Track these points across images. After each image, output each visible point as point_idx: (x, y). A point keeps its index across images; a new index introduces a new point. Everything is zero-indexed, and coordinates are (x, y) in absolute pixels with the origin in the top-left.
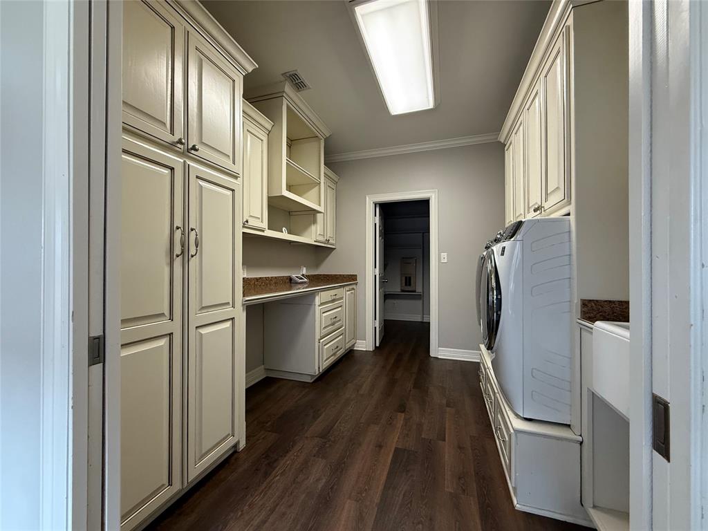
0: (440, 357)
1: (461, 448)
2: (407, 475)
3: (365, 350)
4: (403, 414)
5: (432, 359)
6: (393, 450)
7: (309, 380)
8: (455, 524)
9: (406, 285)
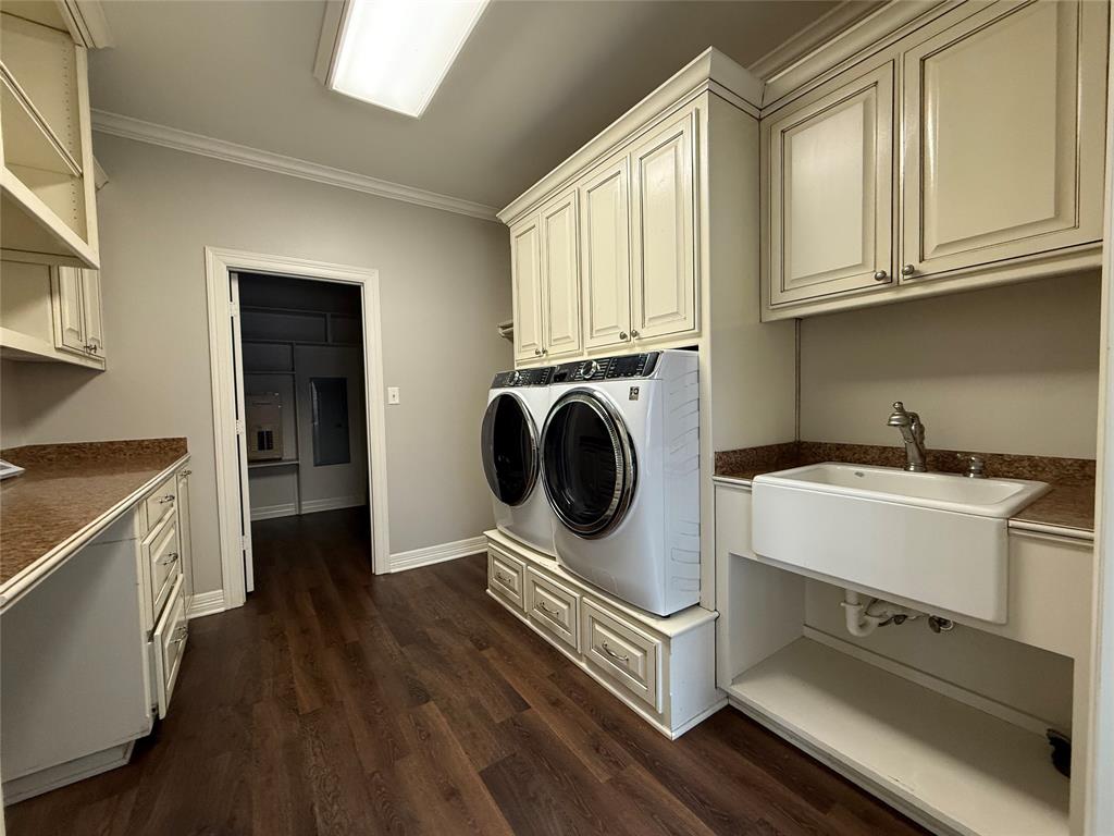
0: (393, 571)
1: (556, 703)
2: (539, 805)
3: (222, 609)
4: (432, 703)
5: (383, 579)
6: (478, 779)
7: (120, 760)
8: (655, 820)
9: (261, 447)
